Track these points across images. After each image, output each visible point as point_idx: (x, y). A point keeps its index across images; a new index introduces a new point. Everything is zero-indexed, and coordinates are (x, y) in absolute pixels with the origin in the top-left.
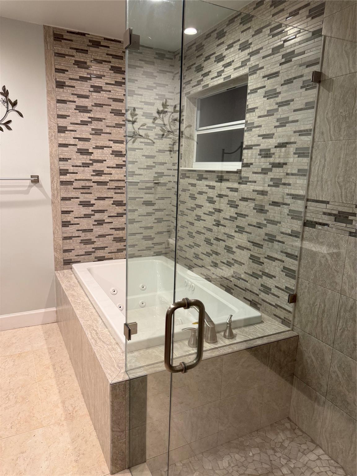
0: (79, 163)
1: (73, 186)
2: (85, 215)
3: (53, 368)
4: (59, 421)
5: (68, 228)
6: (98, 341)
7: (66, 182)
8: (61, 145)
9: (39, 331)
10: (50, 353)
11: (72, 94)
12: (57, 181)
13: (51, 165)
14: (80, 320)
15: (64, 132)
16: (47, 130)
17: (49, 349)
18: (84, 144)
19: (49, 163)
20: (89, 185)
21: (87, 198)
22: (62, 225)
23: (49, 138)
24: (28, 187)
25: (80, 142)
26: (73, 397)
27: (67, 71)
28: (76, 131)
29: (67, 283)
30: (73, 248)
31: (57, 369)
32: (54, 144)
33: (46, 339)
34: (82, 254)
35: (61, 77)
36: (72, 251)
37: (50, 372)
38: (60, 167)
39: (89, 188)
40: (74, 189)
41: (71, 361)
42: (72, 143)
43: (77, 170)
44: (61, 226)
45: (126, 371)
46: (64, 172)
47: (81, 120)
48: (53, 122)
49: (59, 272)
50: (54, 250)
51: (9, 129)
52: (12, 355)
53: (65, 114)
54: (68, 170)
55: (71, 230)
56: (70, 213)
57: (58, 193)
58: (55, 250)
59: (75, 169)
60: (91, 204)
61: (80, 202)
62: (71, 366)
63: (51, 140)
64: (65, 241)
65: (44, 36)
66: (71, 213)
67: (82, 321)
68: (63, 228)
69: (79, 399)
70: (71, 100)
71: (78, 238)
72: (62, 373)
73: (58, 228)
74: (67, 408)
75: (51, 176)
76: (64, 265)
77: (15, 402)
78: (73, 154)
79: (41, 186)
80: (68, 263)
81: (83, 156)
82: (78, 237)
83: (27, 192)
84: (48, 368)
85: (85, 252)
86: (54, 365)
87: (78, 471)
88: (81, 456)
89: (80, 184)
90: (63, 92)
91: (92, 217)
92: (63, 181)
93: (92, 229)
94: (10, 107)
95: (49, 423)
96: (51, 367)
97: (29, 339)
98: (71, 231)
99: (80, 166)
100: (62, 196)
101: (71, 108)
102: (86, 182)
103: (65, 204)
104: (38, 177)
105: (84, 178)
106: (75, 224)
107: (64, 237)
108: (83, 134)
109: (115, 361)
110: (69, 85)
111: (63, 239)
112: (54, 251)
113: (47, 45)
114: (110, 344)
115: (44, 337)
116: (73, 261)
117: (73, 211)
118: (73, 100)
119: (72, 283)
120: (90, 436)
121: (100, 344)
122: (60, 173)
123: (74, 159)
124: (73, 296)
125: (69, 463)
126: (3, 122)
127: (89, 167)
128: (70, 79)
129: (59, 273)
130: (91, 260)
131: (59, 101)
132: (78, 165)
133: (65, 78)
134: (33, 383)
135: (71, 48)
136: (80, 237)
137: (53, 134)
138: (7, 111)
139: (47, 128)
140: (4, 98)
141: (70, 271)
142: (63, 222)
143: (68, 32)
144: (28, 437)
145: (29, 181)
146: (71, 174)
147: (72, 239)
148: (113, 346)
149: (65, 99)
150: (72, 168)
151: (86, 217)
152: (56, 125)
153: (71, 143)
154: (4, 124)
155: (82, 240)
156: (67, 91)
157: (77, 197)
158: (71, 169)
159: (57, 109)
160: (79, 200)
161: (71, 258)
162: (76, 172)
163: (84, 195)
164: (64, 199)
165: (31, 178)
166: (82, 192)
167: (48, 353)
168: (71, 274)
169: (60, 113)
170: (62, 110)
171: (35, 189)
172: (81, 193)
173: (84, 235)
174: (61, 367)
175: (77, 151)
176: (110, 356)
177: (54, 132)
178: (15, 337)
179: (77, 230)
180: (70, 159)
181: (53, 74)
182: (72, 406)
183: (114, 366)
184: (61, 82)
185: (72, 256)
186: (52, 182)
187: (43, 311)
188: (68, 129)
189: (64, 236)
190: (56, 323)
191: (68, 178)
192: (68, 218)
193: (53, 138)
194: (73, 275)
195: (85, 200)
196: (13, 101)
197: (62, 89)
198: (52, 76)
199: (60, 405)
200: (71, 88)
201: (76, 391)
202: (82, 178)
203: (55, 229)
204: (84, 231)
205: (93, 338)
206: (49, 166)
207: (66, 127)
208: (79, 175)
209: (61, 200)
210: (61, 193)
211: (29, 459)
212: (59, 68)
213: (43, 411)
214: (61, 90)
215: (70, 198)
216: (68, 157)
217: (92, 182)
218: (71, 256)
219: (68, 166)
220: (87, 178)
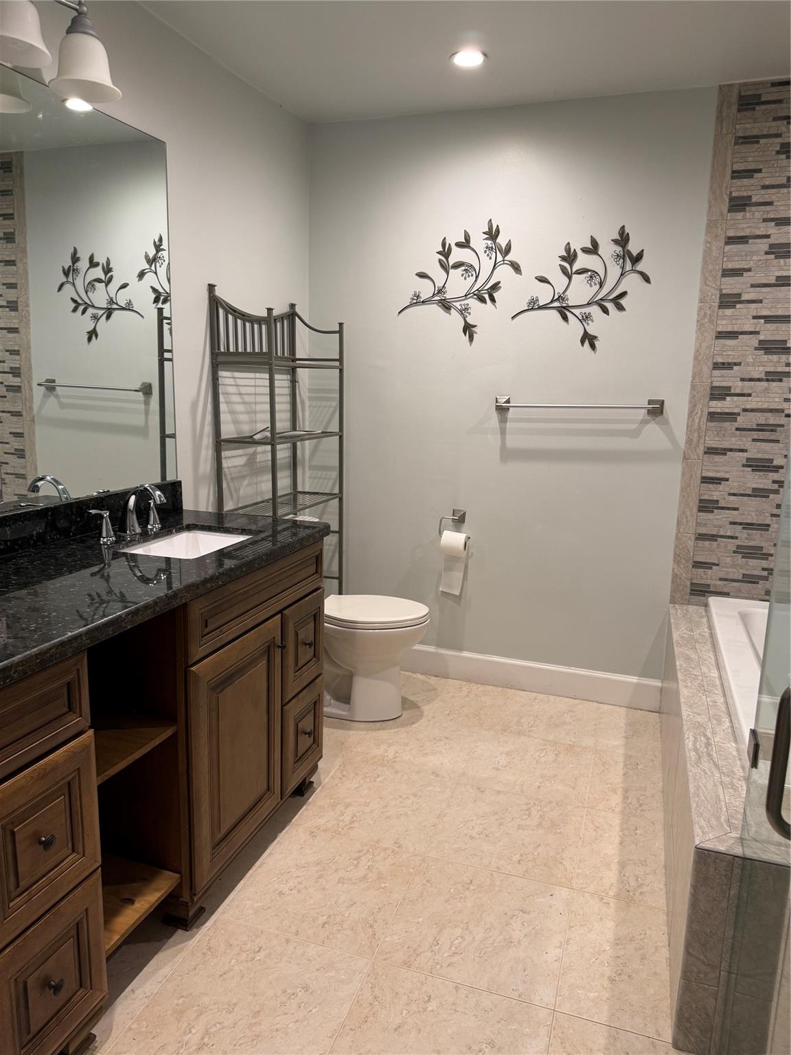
0: (758, 372)
1: (736, 425)
2: (754, 489)
3: (624, 796)
4: (603, 894)
5: (710, 516)
6: (705, 758)
7: (720, 413)
8: (721, 335)
9: (619, 716)
10: (625, 765)
11: (765, 220)
12: (702, 412)
13: (694, 378)
14: (684, 707)
15: (734, 307)
16: (696, 304)
17: (628, 757)
18: (777, 330)
19: (690, 374)
20: (775, 423)
21: (765, 452)
22: (700, 507)
23: (698, 321)
24: (641, 423)
25: (768, 325)
26: (644, 863)
27: (759, 171)
28: (761, 301)
29: (685, 631)
30: (716, 562)
31: (630, 799)
32: (706, 334)
33: (626, 737)
34: (735, 577)
35: (742, 188)
36: (714, 567)
37: (616, 800)
38: (712, 382)
39: (773, 428)
40: (737, 429)
41: (663, 796)
42: (747, 328)
43: (752, 388)
44: (695, 510)
45: (742, 839)
46: (719, 393)
47: (779, 274)
48: (712, 287)
49: (677, 606)
50: (675, 558)
51: (620, 308)
52: (556, 743)
53: (742, 266)
54: (729, 388)
55: (717, 521)
56: (720, 483)
57: (699, 437)
58: (677, 558)
59: (748, 387)
60: (774, 467)
61: (748, 459)
62: (659, 805)
63: (700, 324)
64: (700, 543)
65: (718, 108)
66: (723, 482)
67: (685, 712)
68: (699, 514)
69: (655, 873)
70: (758, 233)
71: (731, 540)
72: (639, 811)
73: (688, 513)
74: (625, 878)
75: (691, 402)
76: (691, 594)
77: (538, 823)
78: (748, 353)
79: (667, 423)
80: (700, 592)
81: (770, 357)
82: (732, 537)
83: (635, 434)
84: (614, 791)
85: (744, 575)
86: (626, 791)
87: (608, 999)
88: (624, 977)
89: (753, 420)
90: (744, 218)
91: (772, 496)
92: (714, 413)
93: (768, 525)
94: (628, 266)
95: (583, 888)
96: (620, 791)
97: (596, 725)
98: (716, 523)
99: (759, 380)
100: (708, 446)
101: (758, 251)
102: (769, 414)
103: (711, 463)
104: (662, 402)
105: (765, 406)
106: (728, 509)
107: (700, 535)
108: (780, 306)
109: (724, 809)
110: (761, 200)
111: (697, 539)
112: (674, 561)
113: (722, 125)
114: (731, 774)
115: (625, 732)
116: (712, 589)
117: (727, 480)
118: (764, 233)
119: (696, 634)
120: (654, 953)
121: (706, 765)
122: (712, 394)
123: (748, 364)
124: (688, 659)
125: (597, 976)
126: (611, 297)
127: (781, 380)
128: (765, 187)
129: (676, 609)
130: (755, 596)
131: (731, 240)
132: (756, 376)
133: (752, 188)
134: (579, 807)
135: (774, 119)
136: (737, 538)
137: (708, 312)
138: (622, 275)
139: (697, 301)
140: (619, 249)
141: (702, 609)
142: (701, 501)
143: (774, 84)
144: (541, 892)
145: (645, 411)
146: (735, 398)
147: (716, 540)
148: (734, 781)
149: (747, 233)
150: (740, 384)
151: (756, 496)
152: (718, 292)
153: (746, 330)
154: (612, 300)
155: (738, 547)
156: (753, 214)
157: (742, 447)
158: (738, 386)
159: (725, 259)
160: (745, 455)
161: (709, 582)
162: (750, 392)
163: (758, 444)
164: (711, 451)
165: (649, 405)
166: (755, 437)
167: (622, 765)
168: (702, 617)
169: (730, 266)
170: (736, 258)
171: (653, 428)
172: (754, 440)
173: (745, 535)
174: (638, 799)
175: (757, 345)
176: (718, 796)
177: (710, 308)
178: (572, 714)
179: (732, 523)
180: (739, 364)
181: (725, 185)
182: (637, 880)
183: (718, 819)
184: (743, 197)
185: (711, 579)
186: (691, 414)
187: (634, 679)
188: (743, 299)
189: (700, 532)
190: (657, 714)
191: (728, 405)
192: (714, 493)
193: (707, 320)
194: (705, 620)
195: (760, 456)
196: (635, 253)
197: (742, 214)
198: (724, 188)
199: (615, 867)
200: (763, 208)
201: (655, 855)
202: (759, 406)
203: (682, 514)
204: (748, 526)
205: (696, 750)
206: (690, 380)
207: (739, 295)
208: (755, 399)
209: (705, 453)
210: (707, 438)
211: (531, 928)
212: (742, 168)
213: (580, 861)
214: (739, 215)
215: (725, 449)
216: (734, 361)
217: (784, 415)
218: (709, 577)
219: (731, 379)
220: (771, 407)
